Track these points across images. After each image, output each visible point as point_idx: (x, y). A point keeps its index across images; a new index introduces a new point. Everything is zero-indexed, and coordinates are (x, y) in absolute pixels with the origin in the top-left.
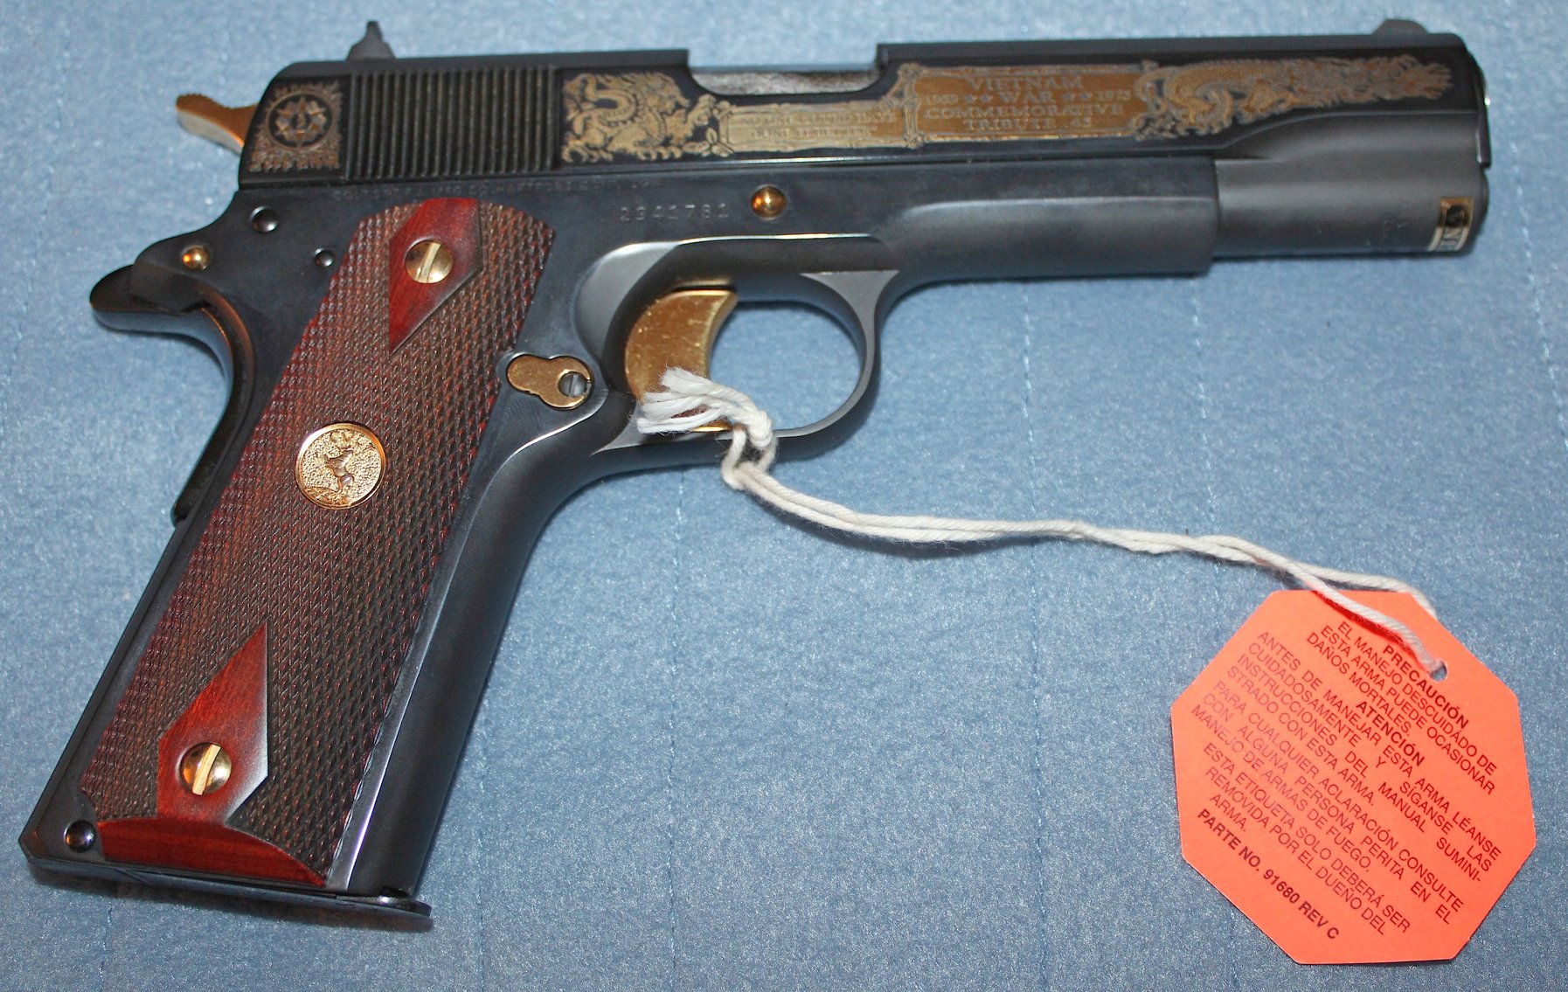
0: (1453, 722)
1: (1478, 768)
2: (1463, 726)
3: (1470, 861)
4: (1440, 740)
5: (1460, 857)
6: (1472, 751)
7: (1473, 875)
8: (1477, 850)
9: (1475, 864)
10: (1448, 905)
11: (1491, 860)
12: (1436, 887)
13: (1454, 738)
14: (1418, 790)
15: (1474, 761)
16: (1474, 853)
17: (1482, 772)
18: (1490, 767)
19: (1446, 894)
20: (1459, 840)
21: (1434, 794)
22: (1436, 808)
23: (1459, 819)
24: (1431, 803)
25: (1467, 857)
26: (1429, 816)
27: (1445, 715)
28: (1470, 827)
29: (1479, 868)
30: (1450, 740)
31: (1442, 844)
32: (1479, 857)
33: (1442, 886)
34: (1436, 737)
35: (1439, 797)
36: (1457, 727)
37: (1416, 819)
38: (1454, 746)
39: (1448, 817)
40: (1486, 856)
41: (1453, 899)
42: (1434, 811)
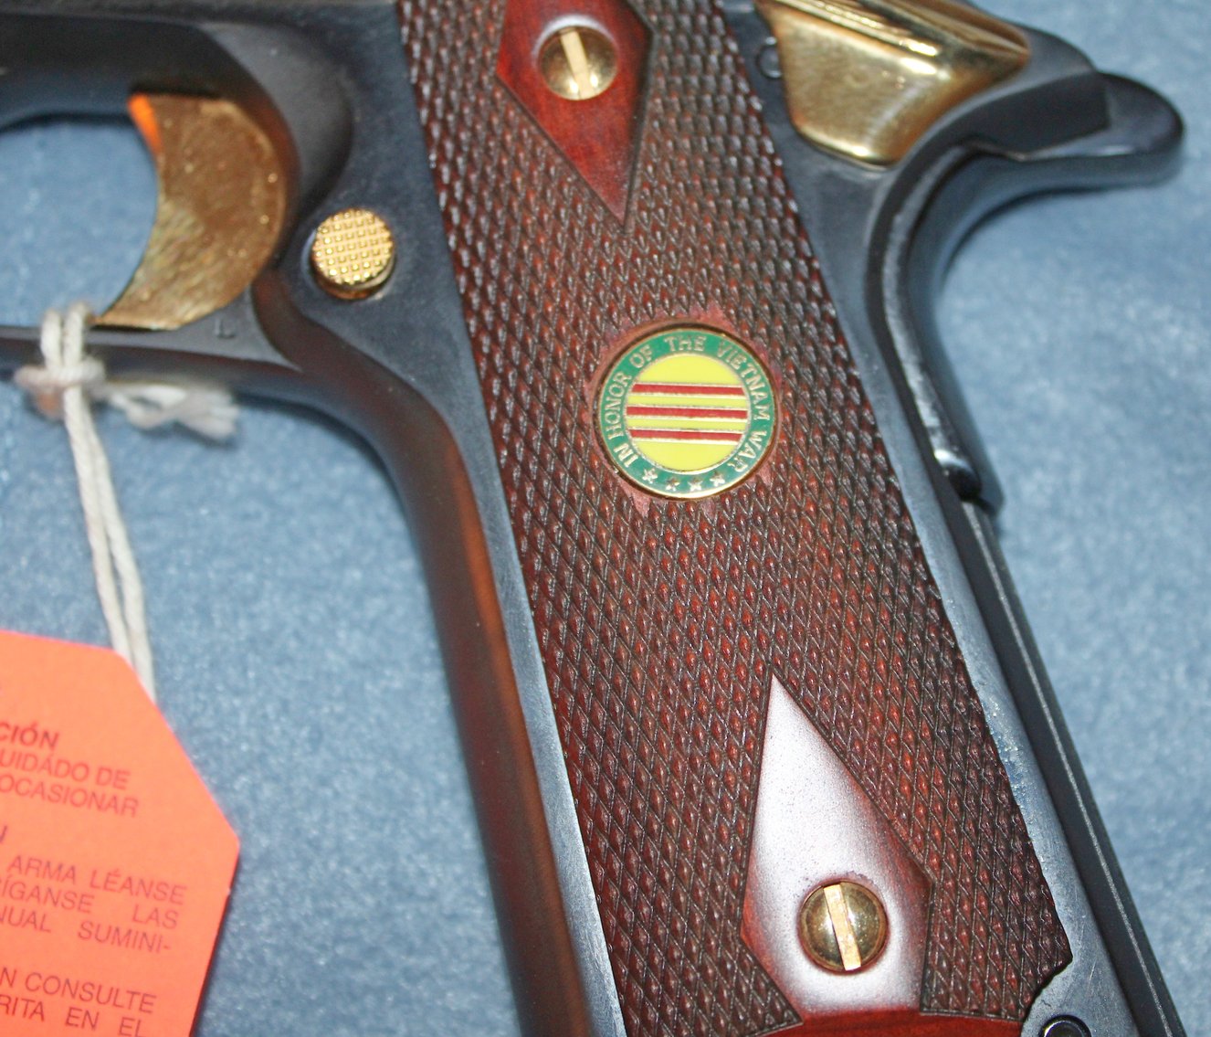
0: (33, 749)
1: (99, 791)
2: (52, 745)
3: (141, 928)
4: (24, 786)
5: (123, 932)
6: (80, 772)
7: (154, 945)
8: (148, 906)
9: (151, 929)
10: (134, 1013)
11: (176, 907)
12: (103, 997)
13: (45, 772)
14: (17, 876)
15: (90, 785)
16: (142, 915)
17: (110, 791)
18: (119, 777)
19: (123, 999)
20: (112, 908)
21: (46, 868)
22: (56, 886)
23: (100, 880)
24: (45, 883)
25: (134, 926)
26: (49, 904)
27: (18, 746)
28: (122, 880)
29: (162, 931)
30: (37, 777)
31: (88, 932)
32: (154, 916)
33: (114, 992)
34: (15, 785)
35: (54, 866)
36: (43, 752)
37: (32, 920)
38: (50, 781)
39: (82, 885)
40: (164, 906)
41: (137, 1000)
42: (55, 892)
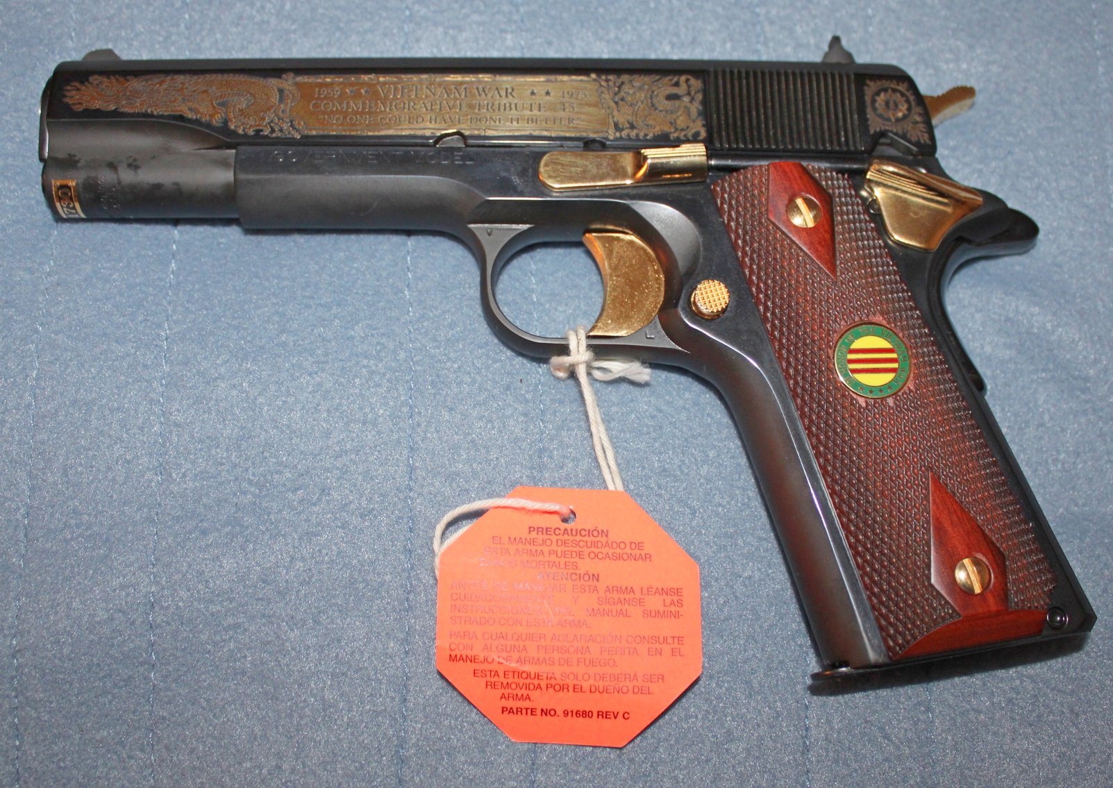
0: (599, 539)
1: (633, 552)
2: (607, 536)
3: (669, 609)
4: (600, 556)
5: (661, 612)
6: (622, 546)
7: (677, 615)
8: (668, 599)
9: (673, 609)
10: (676, 645)
11: (680, 598)
12: (661, 641)
13: (607, 548)
14: (610, 595)
15: (628, 550)
16: (668, 603)
17: (637, 552)
18: (639, 545)
19: (670, 640)
20: (654, 602)
21: (619, 590)
22: (627, 597)
23: (645, 591)
24: (622, 596)
25: (666, 609)
26: (627, 605)
27: (592, 538)
28: (654, 590)
29: (677, 609)
30: (605, 550)
31: (648, 614)
32: (672, 603)
33: (665, 639)
34: (596, 556)
35: (624, 589)
36: (604, 539)
37: (620, 613)
38: (611, 552)
39: (638, 595)
40: (675, 598)
41: (676, 640)
42: (627, 599)
